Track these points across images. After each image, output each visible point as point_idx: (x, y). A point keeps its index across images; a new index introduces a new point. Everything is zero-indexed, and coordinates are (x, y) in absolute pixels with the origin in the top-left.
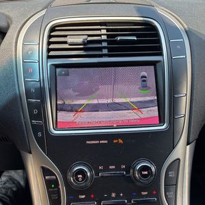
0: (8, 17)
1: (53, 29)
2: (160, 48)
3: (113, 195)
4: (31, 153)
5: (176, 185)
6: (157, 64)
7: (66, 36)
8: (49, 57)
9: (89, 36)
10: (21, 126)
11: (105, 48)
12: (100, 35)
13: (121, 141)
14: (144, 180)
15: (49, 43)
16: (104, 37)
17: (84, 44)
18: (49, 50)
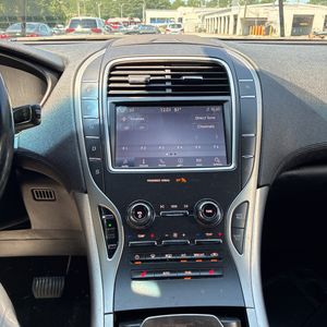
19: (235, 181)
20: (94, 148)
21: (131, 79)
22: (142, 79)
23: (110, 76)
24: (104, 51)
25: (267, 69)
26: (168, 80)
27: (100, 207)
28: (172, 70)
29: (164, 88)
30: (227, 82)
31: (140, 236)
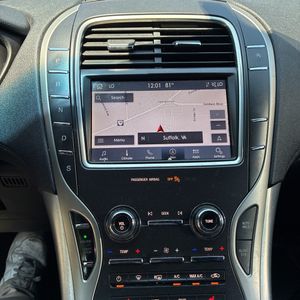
0: (28, 17)
1: (88, 31)
2: (233, 57)
3: (166, 250)
4: (56, 193)
5: (252, 240)
6: (229, 78)
7: (105, 40)
8: (83, 67)
9: (137, 40)
10: (44, 156)
11: (158, 55)
12: (152, 39)
13: (177, 179)
14: (208, 231)
15: (83, 49)
16: (157, 42)
17: (130, 50)
18: (83, 58)
19: (241, 179)
20: (64, 138)
21: (110, 44)
22: (124, 45)
23: (84, 41)
24: (77, 8)
25: (281, 31)
26: (157, 46)
27: (72, 213)
28: (162, 33)
29: (152, 57)
30: (232, 48)
31: (122, 252)
